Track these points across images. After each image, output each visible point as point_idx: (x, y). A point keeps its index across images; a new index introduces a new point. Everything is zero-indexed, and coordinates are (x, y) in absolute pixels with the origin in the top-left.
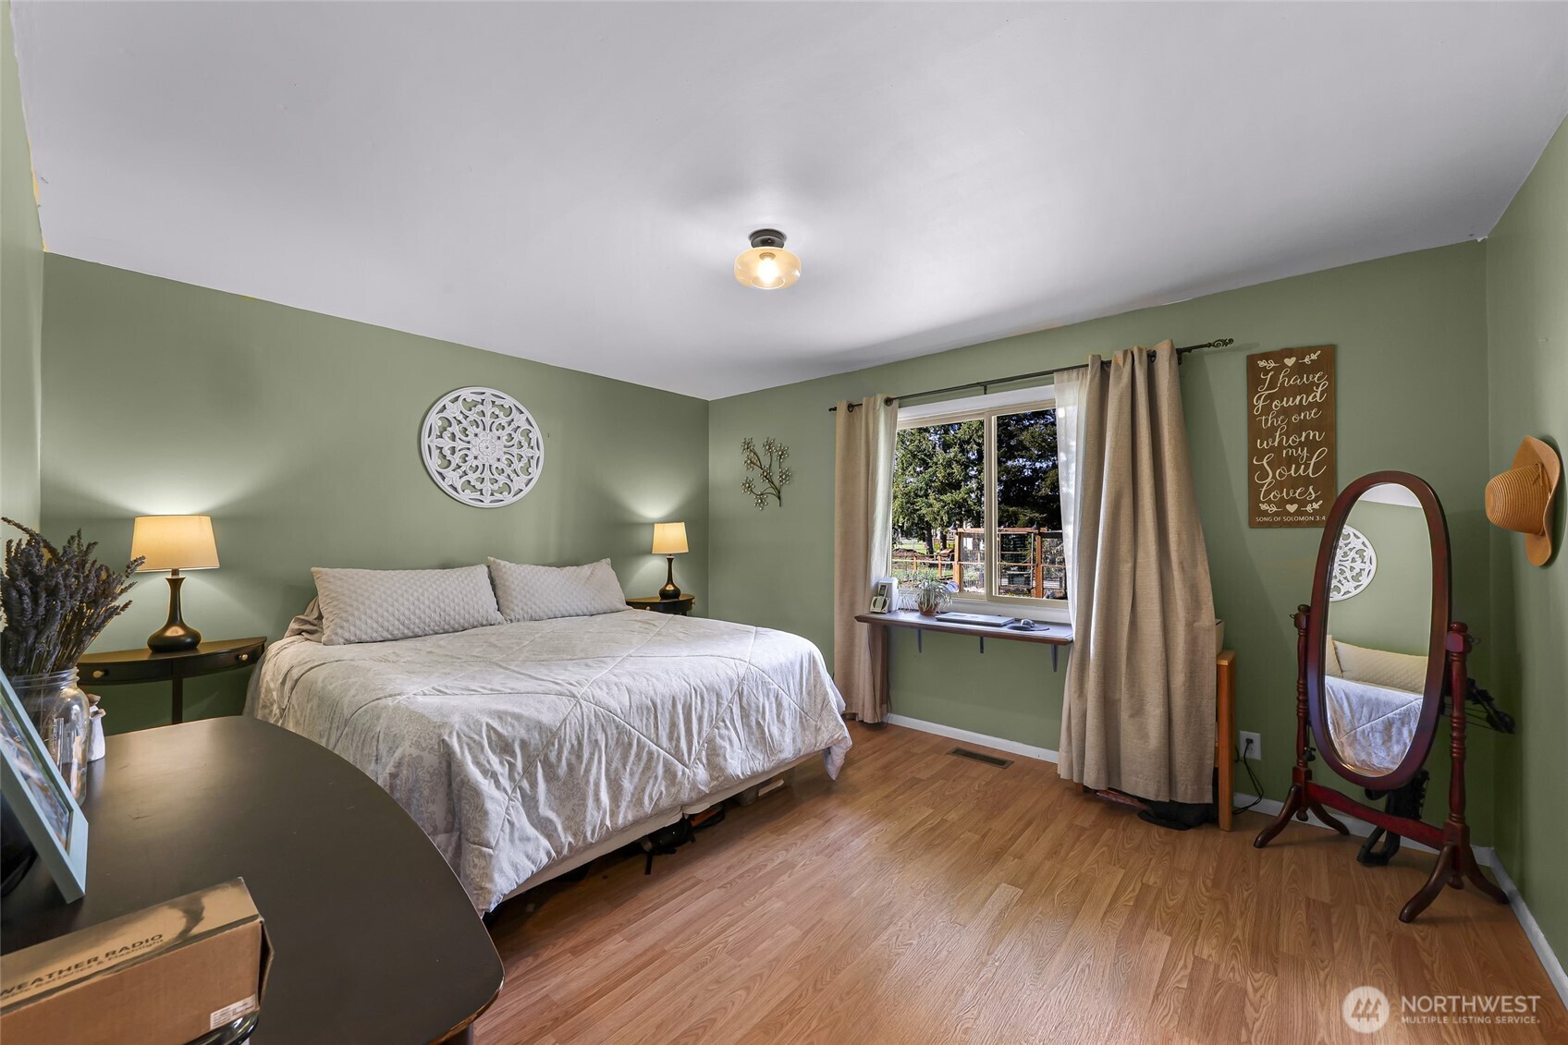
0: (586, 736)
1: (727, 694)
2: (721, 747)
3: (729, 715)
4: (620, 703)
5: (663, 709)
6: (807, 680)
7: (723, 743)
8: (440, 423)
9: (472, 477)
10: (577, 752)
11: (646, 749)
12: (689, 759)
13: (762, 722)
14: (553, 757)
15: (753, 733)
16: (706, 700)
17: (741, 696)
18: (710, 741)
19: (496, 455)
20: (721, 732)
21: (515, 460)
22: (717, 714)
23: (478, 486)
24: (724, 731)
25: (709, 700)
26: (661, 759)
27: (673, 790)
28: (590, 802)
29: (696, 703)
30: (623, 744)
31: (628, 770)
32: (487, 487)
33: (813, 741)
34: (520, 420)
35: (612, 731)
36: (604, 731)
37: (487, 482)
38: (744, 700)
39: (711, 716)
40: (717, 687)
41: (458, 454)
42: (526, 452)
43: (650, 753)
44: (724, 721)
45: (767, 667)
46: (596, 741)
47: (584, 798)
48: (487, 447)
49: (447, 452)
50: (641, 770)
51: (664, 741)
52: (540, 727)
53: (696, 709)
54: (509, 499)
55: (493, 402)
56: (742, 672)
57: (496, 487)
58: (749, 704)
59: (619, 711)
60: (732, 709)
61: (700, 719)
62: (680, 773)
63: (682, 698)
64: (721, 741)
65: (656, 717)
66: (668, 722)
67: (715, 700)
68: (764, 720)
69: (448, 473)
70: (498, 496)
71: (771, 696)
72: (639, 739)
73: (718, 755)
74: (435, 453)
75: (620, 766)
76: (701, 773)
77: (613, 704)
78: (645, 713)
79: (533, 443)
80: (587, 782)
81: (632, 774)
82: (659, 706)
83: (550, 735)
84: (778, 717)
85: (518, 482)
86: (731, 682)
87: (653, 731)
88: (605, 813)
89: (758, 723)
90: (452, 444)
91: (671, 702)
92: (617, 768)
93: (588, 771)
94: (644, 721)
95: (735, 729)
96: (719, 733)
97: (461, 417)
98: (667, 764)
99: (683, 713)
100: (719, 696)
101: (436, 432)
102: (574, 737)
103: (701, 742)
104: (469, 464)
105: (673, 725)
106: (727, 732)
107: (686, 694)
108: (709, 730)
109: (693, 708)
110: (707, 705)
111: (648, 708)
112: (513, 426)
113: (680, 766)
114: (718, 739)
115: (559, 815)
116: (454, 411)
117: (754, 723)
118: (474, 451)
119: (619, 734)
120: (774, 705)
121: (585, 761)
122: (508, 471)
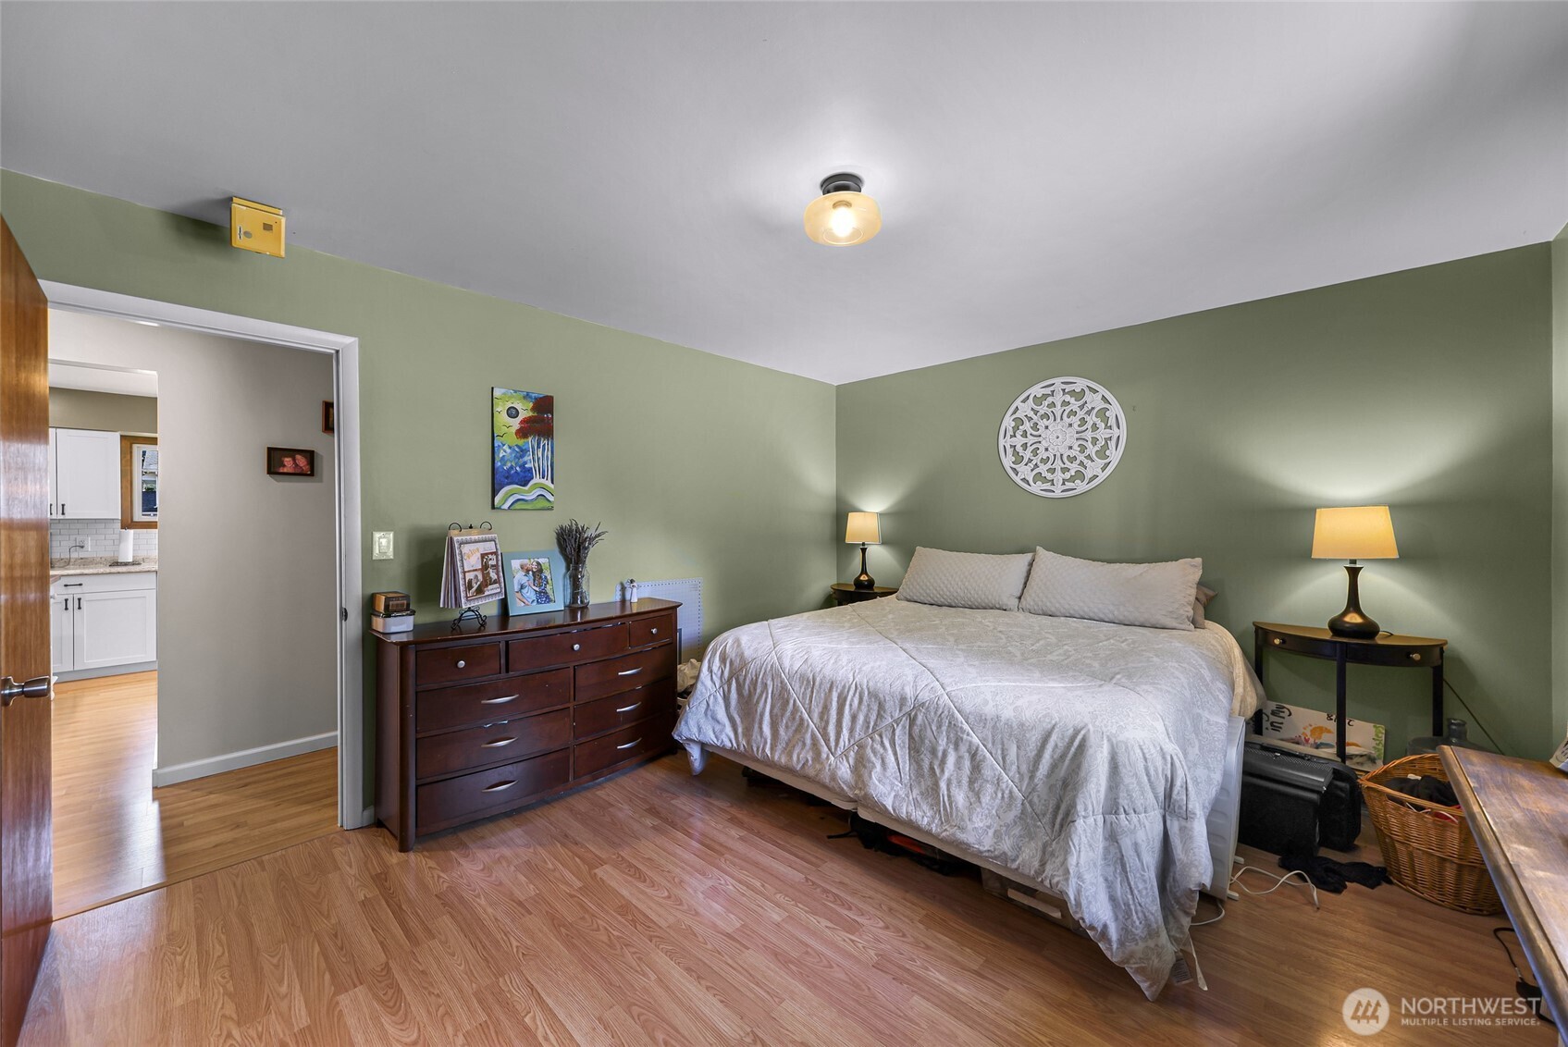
0: (761, 676)
1: (893, 713)
2: (869, 761)
3: (889, 735)
4: (791, 665)
5: (820, 687)
6: (1054, 767)
7: (873, 759)
8: (1013, 424)
9: (1043, 469)
10: (754, 683)
11: (799, 714)
12: (836, 749)
13: (938, 771)
14: (741, 678)
15: (923, 776)
16: (865, 703)
17: (912, 721)
18: (861, 747)
19: (1068, 443)
20: (875, 746)
21: (1089, 445)
22: (875, 724)
23: (1049, 476)
24: (878, 747)
25: (869, 705)
26: (810, 731)
27: (818, 766)
28: (756, 726)
29: (852, 700)
30: (783, 698)
31: (784, 721)
32: (1059, 476)
33: (1036, 864)
34: (1094, 401)
35: (777, 682)
36: (773, 680)
37: (1058, 472)
38: (916, 730)
39: (867, 722)
40: (881, 696)
41: (1030, 449)
42: (1102, 433)
43: (802, 719)
44: (881, 736)
45: (968, 708)
46: (766, 684)
47: (753, 721)
48: (1058, 438)
49: (1019, 449)
50: (793, 728)
51: (816, 716)
52: (741, 656)
53: (851, 705)
54: (1081, 487)
55: (1064, 390)
56: (925, 696)
57: (1067, 475)
58: (922, 739)
59: (787, 671)
60: (894, 730)
61: (854, 718)
62: (824, 756)
63: (840, 687)
64: (872, 755)
65: (812, 692)
66: (822, 702)
67: (876, 708)
68: (942, 771)
69: (1020, 468)
70: (1069, 485)
71: (963, 748)
72: (795, 701)
73: (865, 766)
74: (1010, 451)
75: (779, 714)
76: (844, 771)
77: (787, 663)
78: (805, 682)
79: (1112, 422)
80: (756, 710)
81: (787, 727)
82: (817, 683)
83: (744, 663)
84: (971, 782)
85: (1093, 468)
86: (903, 700)
87: (807, 702)
88: (765, 743)
89: (932, 769)
90: (1025, 440)
91: (829, 686)
92: (776, 715)
93: (758, 702)
94: (803, 690)
95: (895, 754)
96: (872, 746)
97: (1031, 414)
98: (813, 737)
99: (838, 702)
100: (881, 706)
101: (1010, 432)
102: (754, 673)
103: (852, 742)
104: (1040, 457)
105: (826, 709)
106: (882, 751)
107: (844, 687)
108: (863, 735)
109: (848, 703)
110: (864, 708)
111: (808, 681)
112: (1086, 409)
113: (826, 749)
114: (869, 751)
115: (742, 722)
116: (1025, 409)
117: (926, 765)
118: (1044, 444)
119: (782, 688)
120: (967, 764)
121: (757, 694)
122: (1081, 457)
